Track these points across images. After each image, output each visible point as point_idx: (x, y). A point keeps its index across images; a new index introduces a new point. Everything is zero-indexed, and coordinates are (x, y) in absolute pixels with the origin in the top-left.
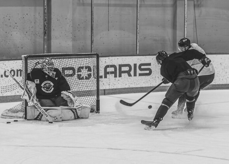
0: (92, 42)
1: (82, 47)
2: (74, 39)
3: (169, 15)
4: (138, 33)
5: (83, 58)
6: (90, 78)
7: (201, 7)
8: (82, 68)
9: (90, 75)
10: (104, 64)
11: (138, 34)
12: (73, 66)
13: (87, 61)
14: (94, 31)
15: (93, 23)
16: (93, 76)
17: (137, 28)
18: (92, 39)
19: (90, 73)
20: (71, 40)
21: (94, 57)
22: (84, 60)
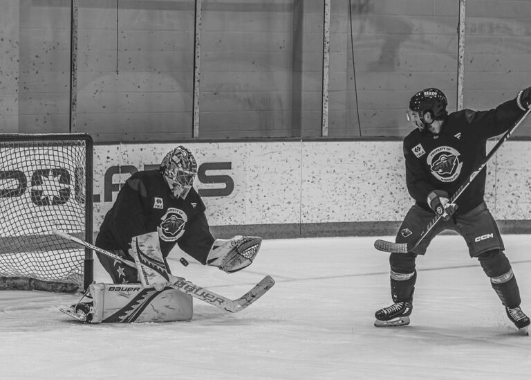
0: (72, 103)
1: (46, 115)
2: (25, 92)
3: (281, 33)
4: (196, 80)
5: (49, 145)
7: (367, 11)
8: (46, 172)
10: (104, 165)
11: (197, 83)
12: (21, 169)
13: (61, 154)
14: (79, 75)
15: (74, 52)
16: (74, 196)
17: (195, 67)
18: (73, 96)
19: (67, 186)
20: (17, 96)
21: (79, 144)
22: (51, 152)
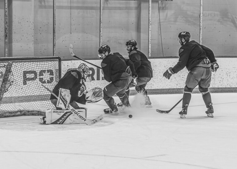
0: (54, 45)
1: (44, 50)
2: (36, 42)
3: (133, 18)
4: (101, 36)
5: (45, 61)
6: (52, 81)
7: (165, 9)
8: (44, 71)
9: (52, 79)
10: (67, 68)
11: (101, 37)
12: (34, 70)
13: (49, 64)
14: (56, 34)
15: (55, 26)
16: (55, 80)
17: (100, 31)
18: (54, 42)
19: (52, 76)
20: (33, 43)
21: (56, 61)
22: (46, 64)
